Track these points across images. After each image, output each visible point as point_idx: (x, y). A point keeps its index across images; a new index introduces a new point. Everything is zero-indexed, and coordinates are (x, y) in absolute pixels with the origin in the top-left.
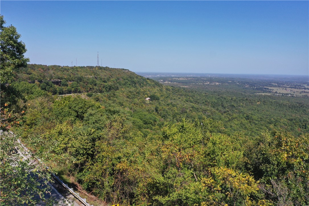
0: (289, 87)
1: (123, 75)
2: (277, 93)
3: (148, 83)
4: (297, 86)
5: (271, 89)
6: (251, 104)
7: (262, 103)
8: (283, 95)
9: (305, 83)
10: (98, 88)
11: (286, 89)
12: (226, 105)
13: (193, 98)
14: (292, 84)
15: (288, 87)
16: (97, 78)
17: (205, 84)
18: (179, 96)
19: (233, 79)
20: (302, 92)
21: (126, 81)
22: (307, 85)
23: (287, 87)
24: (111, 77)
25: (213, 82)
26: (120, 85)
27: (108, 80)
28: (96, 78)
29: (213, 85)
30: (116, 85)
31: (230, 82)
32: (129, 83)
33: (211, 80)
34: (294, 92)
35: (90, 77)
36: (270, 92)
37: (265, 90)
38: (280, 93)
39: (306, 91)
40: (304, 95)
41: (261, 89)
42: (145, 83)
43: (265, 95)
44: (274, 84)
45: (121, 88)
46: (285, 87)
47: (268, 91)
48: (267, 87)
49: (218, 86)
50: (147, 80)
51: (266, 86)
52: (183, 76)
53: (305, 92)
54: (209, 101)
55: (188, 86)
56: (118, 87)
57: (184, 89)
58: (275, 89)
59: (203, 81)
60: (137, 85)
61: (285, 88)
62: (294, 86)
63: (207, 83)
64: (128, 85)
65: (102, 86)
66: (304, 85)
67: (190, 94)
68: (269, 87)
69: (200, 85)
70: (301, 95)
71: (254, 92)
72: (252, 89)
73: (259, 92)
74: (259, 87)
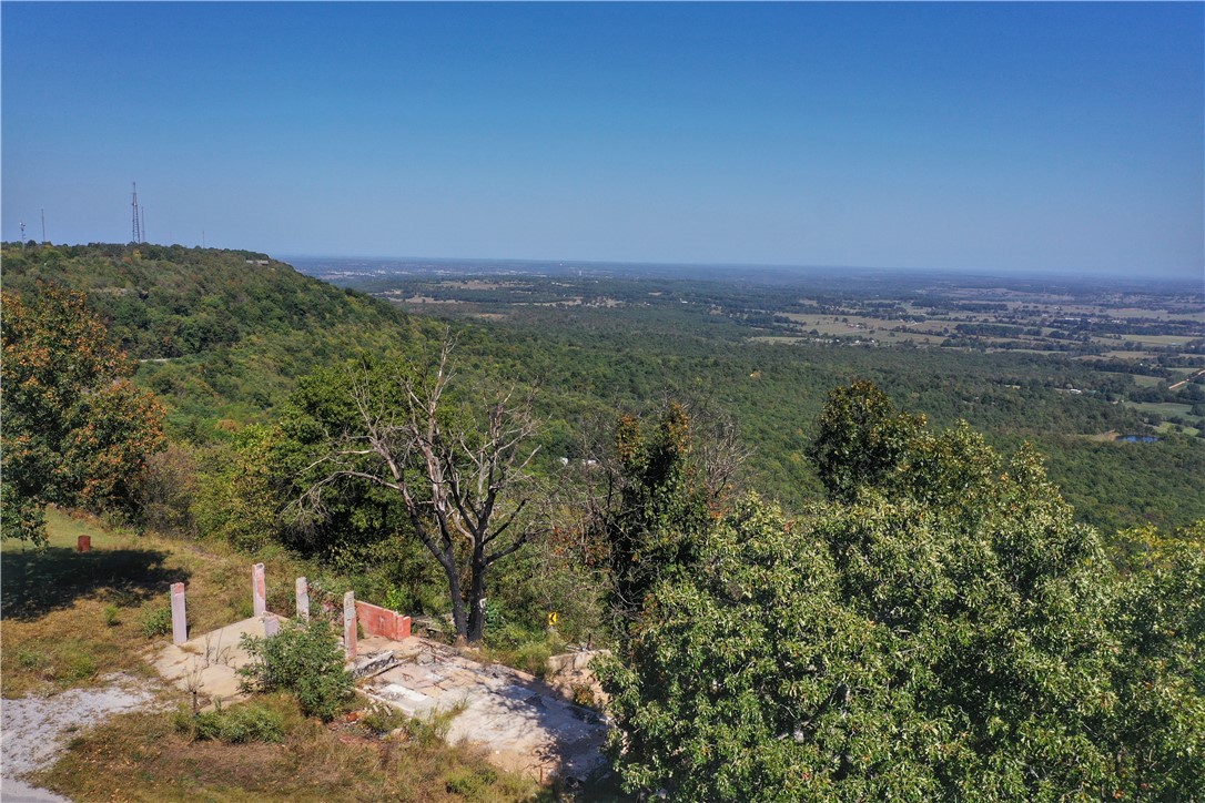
0: (856, 314)
1: (251, 282)
2: (818, 337)
3: (351, 311)
4: (881, 309)
5: (796, 323)
6: (729, 379)
7: (765, 374)
8: (835, 343)
9: (905, 299)
10: (154, 339)
11: (845, 320)
12: (645, 387)
13: (524, 363)
14: (866, 302)
15: (852, 311)
16: (146, 297)
17: (566, 303)
18: (474, 359)
19: (666, 283)
20: (897, 329)
21: (264, 302)
22: (913, 305)
23: (848, 314)
24: (202, 291)
25: (596, 298)
26: (243, 320)
27: (193, 302)
28: (141, 296)
29: (596, 311)
30: (227, 324)
31: (655, 297)
32: (278, 311)
33: (587, 288)
34: (871, 332)
35: (117, 292)
36: (793, 332)
37: (776, 324)
38: (826, 336)
39: (908, 325)
40: (903, 340)
41: (763, 321)
42: (341, 311)
43: (776, 344)
44: (807, 302)
45: (249, 334)
46: (843, 313)
47: (786, 330)
48: (784, 315)
49: (615, 312)
50: (347, 298)
51: (780, 309)
52: (480, 274)
53: (905, 330)
54: (584, 373)
55: (500, 316)
56: (236, 332)
57: (491, 327)
58: (810, 322)
59: (558, 295)
60: (311, 320)
61: (841, 318)
62: (871, 309)
63: (575, 301)
64: (275, 321)
65: (173, 329)
66: (903, 305)
67: (515, 348)
68: (792, 312)
69: (546, 308)
70: (893, 340)
71: (741, 335)
72: (733, 322)
73: (759, 334)
74: (756, 313)
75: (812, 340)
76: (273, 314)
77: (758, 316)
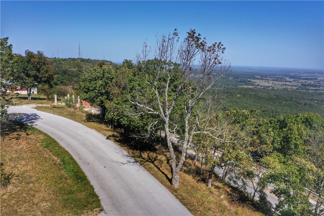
0: (272, 80)
4: (279, 79)
5: (254, 82)
6: (231, 96)
7: (241, 95)
8: (264, 88)
9: (287, 76)
11: (268, 82)
14: (275, 77)
15: (270, 79)
16: (81, 71)
19: (218, 71)
20: (283, 85)
22: (289, 78)
25: (198, 74)
28: (79, 71)
34: (275, 85)
35: (74, 69)
36: (252, 85)
37: (248, 82)
38: (262, 86)
39: (287, 83)
40: (285, 88)
43: (247, 88)
44: (257, 77)
46: (268, 80)
47: (250, 84)
48: (250, 80)
51: (250, 78)
53: (285, 85)
58: (258, 82)
62: (276, 79)
66: (286, 78)
68: (253, 79)
70: (282, 88)
71: (237, 85)
72: (235, 82)
73: (242, 85)
75: (257, 87)
77: (243, 80)
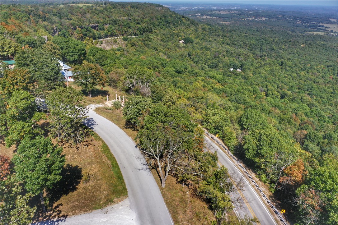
1: (157, 14)
2: (332, 33)
3: (183, 23)
5: (326, 27)
6: (294, 46)
10: (132, 31)
12: (264, 48)
13: (230, 39)
17: (249, 19)
18: (215, 37)
19: (284, 12)
21: (160, 20)
25: (259, 17)
26: (154, 26)
27: (142, 21)
28: (129, 19)
29: (258, 22)
30: (150, 27)
31: (279, 17)
32: (163, 23)
33: (257, 14)
35: (124, 18)
36: (324, 30)
37: (319, 28)
38: (335, 32)
41: (314, 26)
42: (180, 22)
43: (316, 35)
44: (332, 20)
45: (155, 29)
47: (322, 30)
48: (322, 24)
49: (264, 22)
50: (182, 19)
51: (322, 22)
52: (225, 8)
54: (247, 43)
55: (228, 23)
56: (152, 29)
57: (223, 27)
58: (331, 27)
59: (248, 16)
60: (171, 25)
63: (252, 18)
65: (136, 29)
67: (228, 34)
68: (326, 23)
69: (243, 20)
71: (305, 31)
72: (304, 26)
73: (311, 31)
74: (312, 24)
75: (330, 33)
76: (161, 24)
77: (313, 25)
